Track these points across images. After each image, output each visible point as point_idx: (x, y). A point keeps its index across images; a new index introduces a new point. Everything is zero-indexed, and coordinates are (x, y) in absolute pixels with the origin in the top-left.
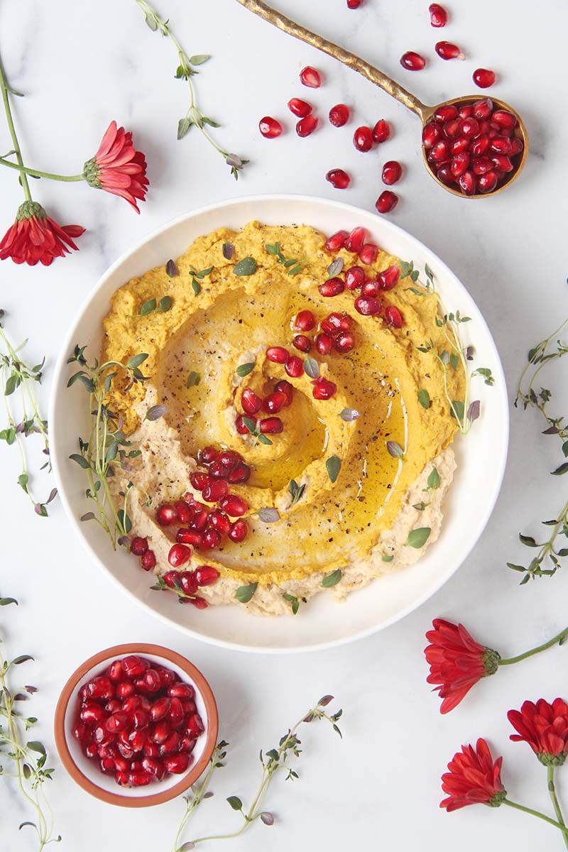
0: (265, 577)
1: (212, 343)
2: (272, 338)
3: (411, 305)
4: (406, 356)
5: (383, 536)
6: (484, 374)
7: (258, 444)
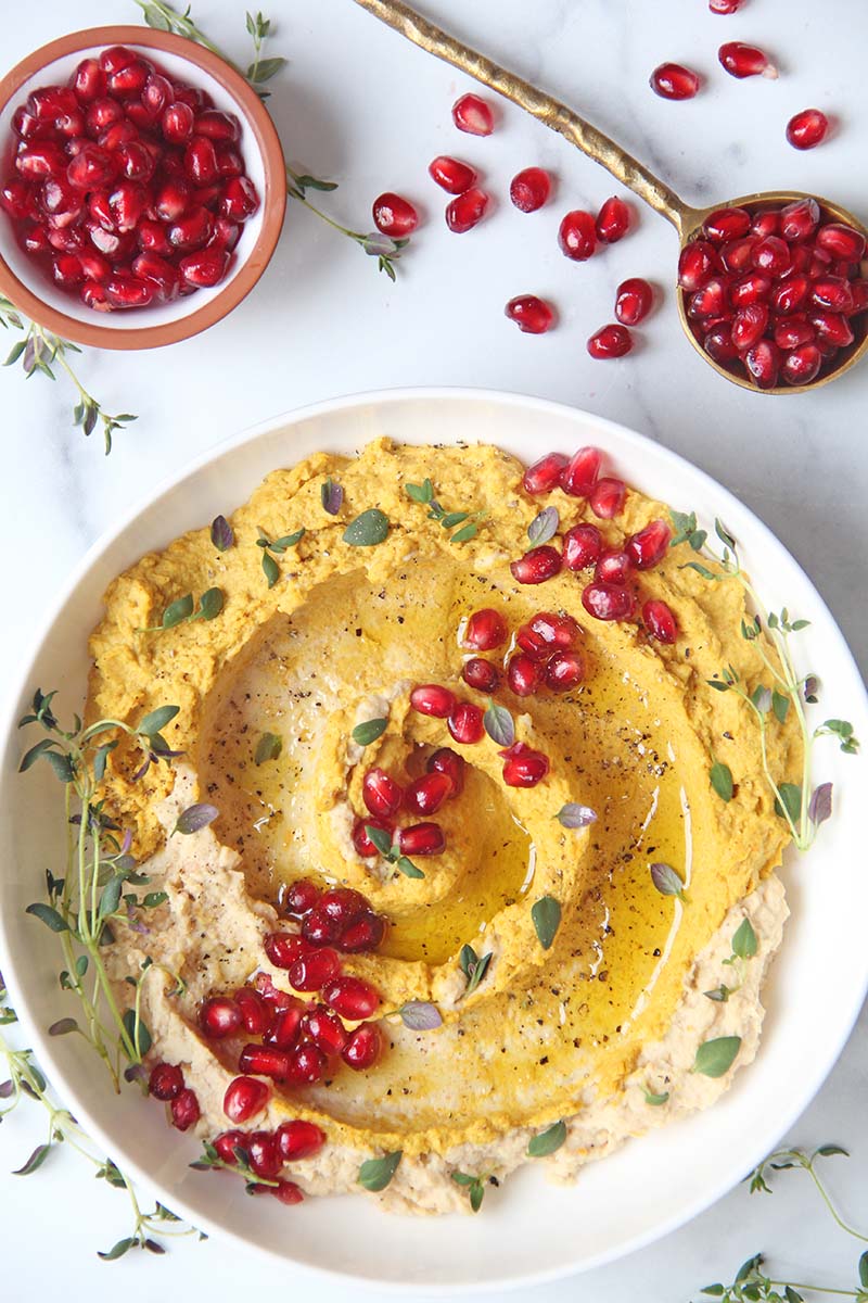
0: (416, 1138)
1: (304, 677)
2: (422, 666)
3: (694, 598)
4: (685, 698)
5: (648, 1054)
6: (839, 731)
7: (396, 875)
